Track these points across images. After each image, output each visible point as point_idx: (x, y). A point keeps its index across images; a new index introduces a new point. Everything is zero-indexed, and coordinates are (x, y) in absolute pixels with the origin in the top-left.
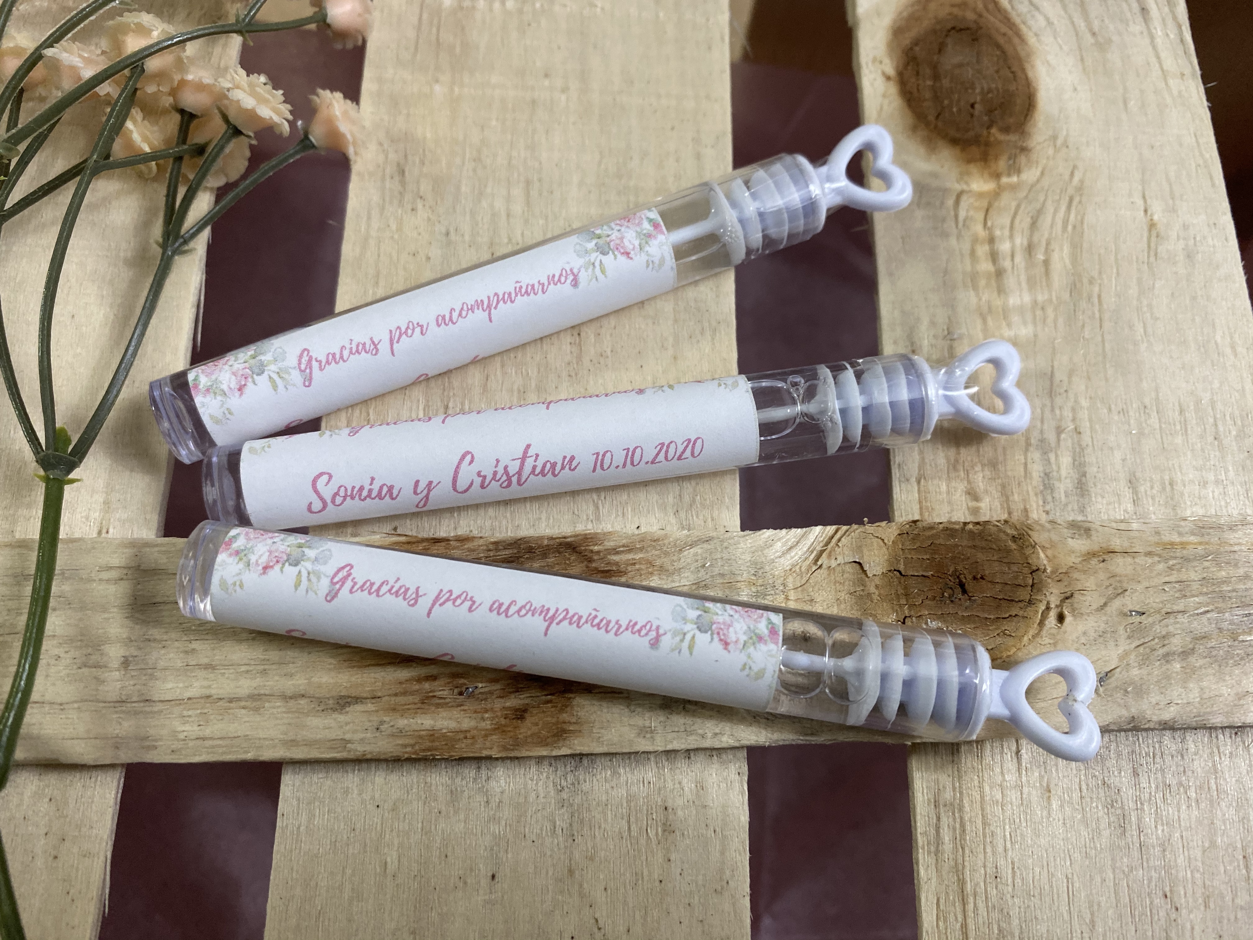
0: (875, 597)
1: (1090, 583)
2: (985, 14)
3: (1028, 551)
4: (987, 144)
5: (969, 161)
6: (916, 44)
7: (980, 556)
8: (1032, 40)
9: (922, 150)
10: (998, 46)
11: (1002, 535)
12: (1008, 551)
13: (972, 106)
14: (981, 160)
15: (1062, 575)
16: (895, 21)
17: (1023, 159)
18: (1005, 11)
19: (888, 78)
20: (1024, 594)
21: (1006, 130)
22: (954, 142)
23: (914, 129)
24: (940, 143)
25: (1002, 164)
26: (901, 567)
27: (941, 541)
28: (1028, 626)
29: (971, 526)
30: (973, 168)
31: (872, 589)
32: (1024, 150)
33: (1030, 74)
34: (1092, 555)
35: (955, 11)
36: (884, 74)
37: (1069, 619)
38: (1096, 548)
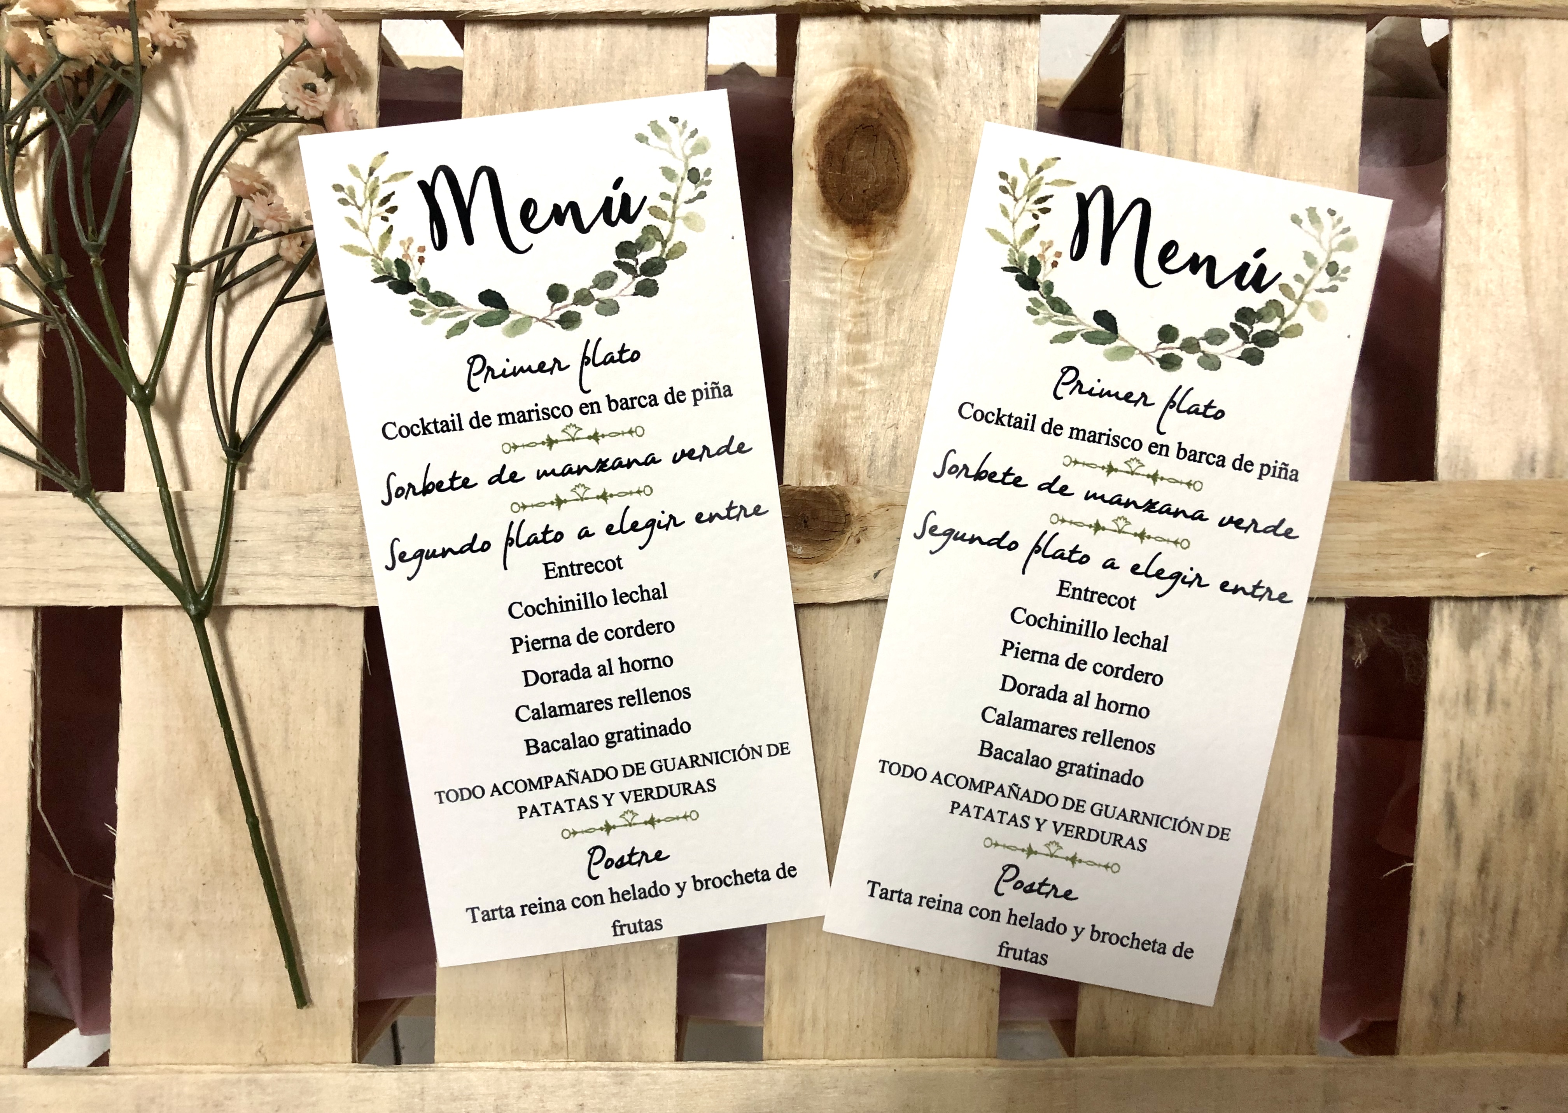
1: (878, 522)
2: (885, 114)
3: (845, 504)
4: (871, 223)
5: (857, 236)
6: (833, 140)
7: (819, 506)
8: (915, 135)
9: (826, 227)
10: (891, 142)
11: (831, 495)
12: (835, 504)
13: (864, 191)
14: (864, 235)
15: (862, 518)
16: (821, 120)
17: (892, 235)
18: (900, 110)
19: (811, 168)
20: (839, 528)
21: (886, 212)
22: (848, 222)
25: (878, 239)
27: (797, 498)
28: (840, 545)
30: (857, 242)
32: (894, 227)
33: (910, 164)
34: (882, 506)
35: (864, 111)
36: (809, 164)
37: (862, 541)
38: (885, 503)
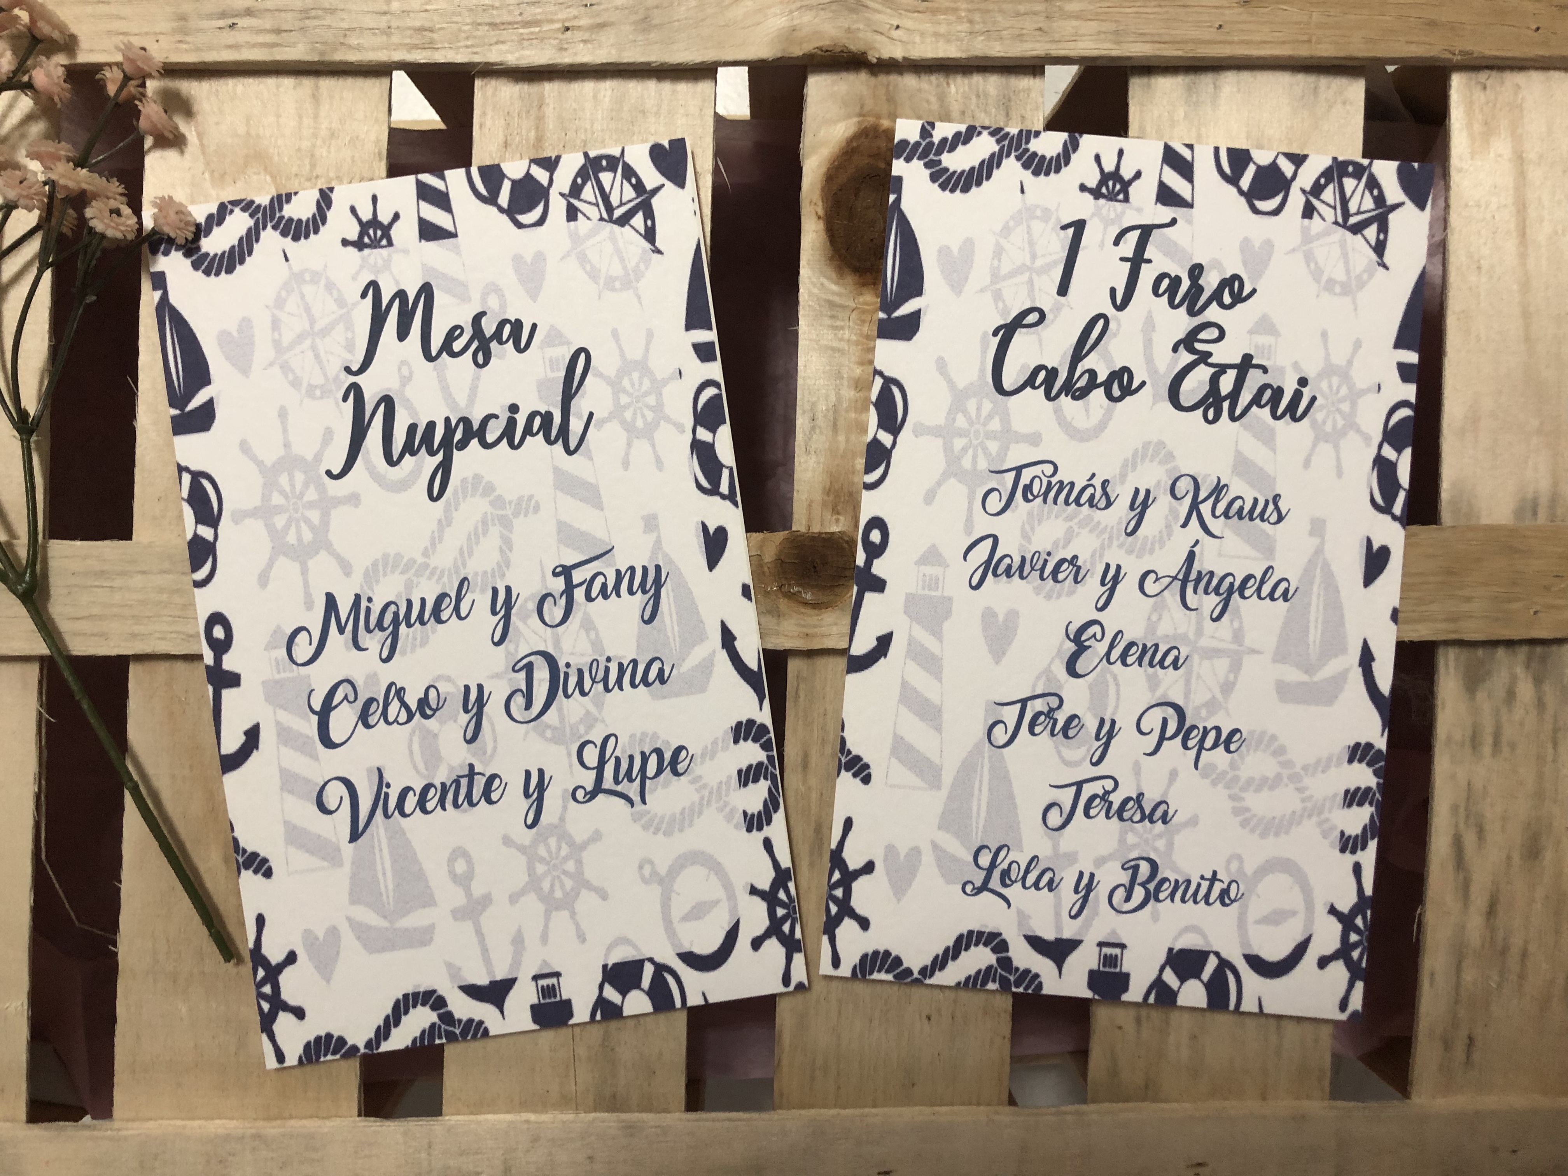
0: (767, 573)
5: (864, 285)
6: (840, 190)
7: (828, 552)
9: (834, 275)
11: (841, 541)
13: (871, 240)
14: (872, 284)
16: (828, 169)
19: (819, 218)
20: (848, 573)
22: (855, 270)
23: (831, 259)
24: (846, 270)
26: (782, 557)
27: (806, 543)
29: (824, 535)
30: (864, 290)
31: (766, 569)
35: (871, 161)
36: (817, 213)
